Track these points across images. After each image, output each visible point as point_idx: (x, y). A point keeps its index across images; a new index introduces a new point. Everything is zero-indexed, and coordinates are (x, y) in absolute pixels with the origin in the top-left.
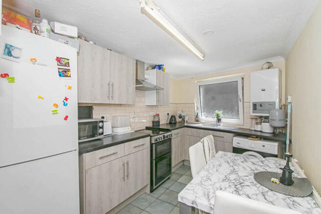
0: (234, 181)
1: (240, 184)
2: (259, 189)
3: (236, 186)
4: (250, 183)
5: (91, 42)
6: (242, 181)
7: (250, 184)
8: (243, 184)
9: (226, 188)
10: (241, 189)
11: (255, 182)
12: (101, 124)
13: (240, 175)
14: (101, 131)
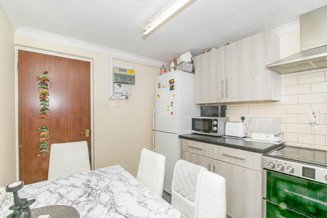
0: (98, 192)
1: (90, 193)
2: (67, 200)
3: (92, 190)
4: (80, 202)
5: (214, 49)
6: (90, 198)
7: (80, 200)
8: (87, 195)
9: (98, 182)
10: (86, 189)
11: (75, 206)
12: (215, 123)
13: (99, 206)
14: (215, 128)
